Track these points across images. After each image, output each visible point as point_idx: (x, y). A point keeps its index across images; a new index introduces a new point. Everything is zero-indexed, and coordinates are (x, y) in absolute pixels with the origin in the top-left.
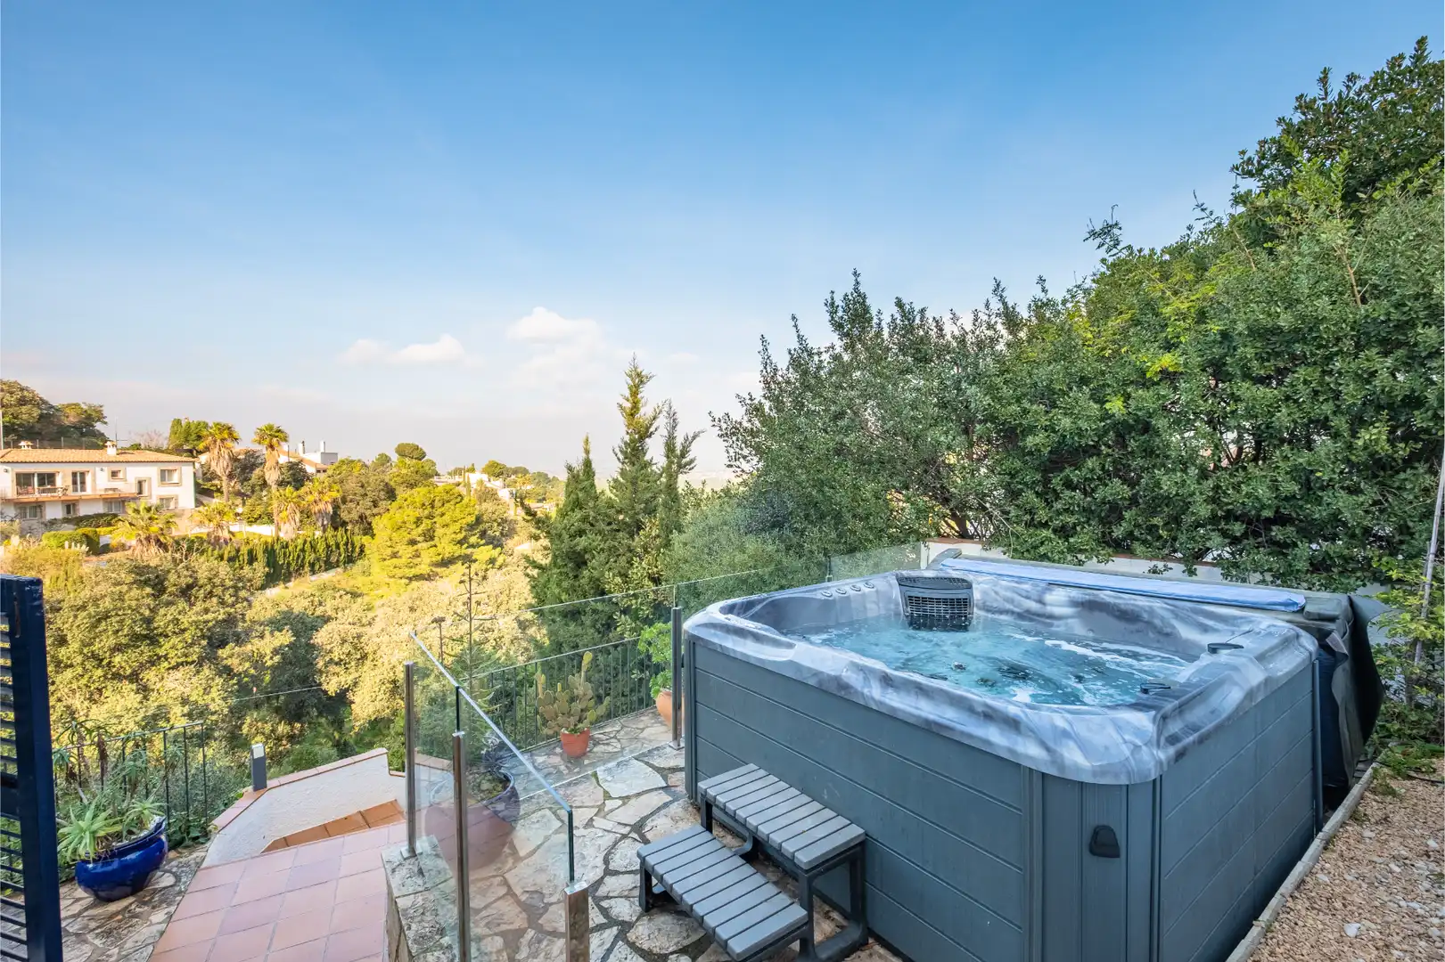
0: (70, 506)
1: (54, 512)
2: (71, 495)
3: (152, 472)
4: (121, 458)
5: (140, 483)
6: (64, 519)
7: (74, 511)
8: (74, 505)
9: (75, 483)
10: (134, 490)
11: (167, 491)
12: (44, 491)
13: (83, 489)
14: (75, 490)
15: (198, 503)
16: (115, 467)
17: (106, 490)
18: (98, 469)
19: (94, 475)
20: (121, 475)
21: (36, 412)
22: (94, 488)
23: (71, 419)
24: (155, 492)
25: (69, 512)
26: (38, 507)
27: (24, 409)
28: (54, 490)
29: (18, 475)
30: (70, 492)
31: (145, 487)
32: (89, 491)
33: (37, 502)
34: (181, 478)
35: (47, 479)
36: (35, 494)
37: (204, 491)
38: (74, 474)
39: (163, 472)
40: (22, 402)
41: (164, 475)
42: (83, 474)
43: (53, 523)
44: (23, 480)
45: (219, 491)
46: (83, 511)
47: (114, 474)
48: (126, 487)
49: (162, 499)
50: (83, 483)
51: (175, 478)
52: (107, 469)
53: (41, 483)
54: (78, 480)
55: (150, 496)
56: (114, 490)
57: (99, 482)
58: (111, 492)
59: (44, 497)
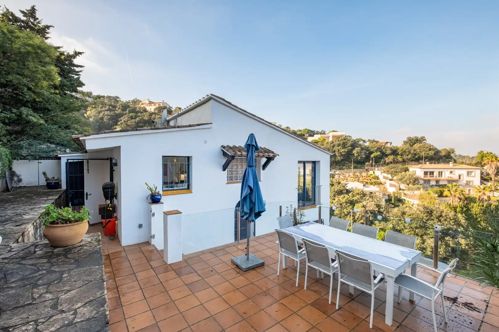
0: (437, 181)
1: (433, 183)
2: (438, 178)
3: (464, 172)
4: (454, 167)
5: (460, 176)
6: (436, 185)
7: (439, 183)
8: (439, 181)
9: (439, 175)
10: (457, 178)
11: (469, 179)
12: (430, 177)
13: (441, 177)
14: (439, 177)
15: (482, 183)
16: (451, 170)
17: (448, 177)
18: (446, 171)
19: (445, 173)
20: (453, 173)
21: (433, 152)
22: (445, 176)
23: (443, 154)
24: (465, 179)
25: (437, 183)
26: (429, 181)
27: (430, 152)
28: (433, 177)
29: (425, 172)
30: (437, 177)
31: (461, 177)
32: (443, 178)
33: (428, 180)
34: (475, 175)
35: (432, 173)
36: (428, 177)
37: (484, 179)
38: (439, 172)
39: (468, 172)
40: (430, 150)
41: (468, 174)
42: (442, 172)
43: (432, 186)
44: (426, 173)
45: (491, 179)
46: (441, 183)
47: (451, 172)
48: (455, 177)
49: (467, 182)
50: (442, 175)
51: (473, 174)
52: (449, 171)
53: (430, 174)
54: (440, 174)
55: (463, 180)
56: (451, 177)
57: (446, 175)
58: (450, 178)
59: (431, 178)
